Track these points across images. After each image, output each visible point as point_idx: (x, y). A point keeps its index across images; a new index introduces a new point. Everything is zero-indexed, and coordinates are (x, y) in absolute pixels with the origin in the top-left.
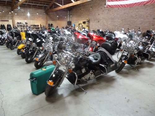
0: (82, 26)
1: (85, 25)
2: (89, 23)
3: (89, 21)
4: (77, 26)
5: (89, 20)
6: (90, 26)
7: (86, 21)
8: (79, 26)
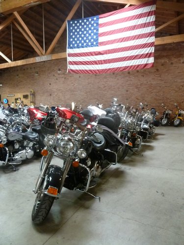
0: (22, 102)
1: (28, 100)
2: (35, 97)
3: (34, 95)
4: (13, 103)
5: (34, 92)
6: (36, 102)
7: (29, 94)
8: (16, 102)
